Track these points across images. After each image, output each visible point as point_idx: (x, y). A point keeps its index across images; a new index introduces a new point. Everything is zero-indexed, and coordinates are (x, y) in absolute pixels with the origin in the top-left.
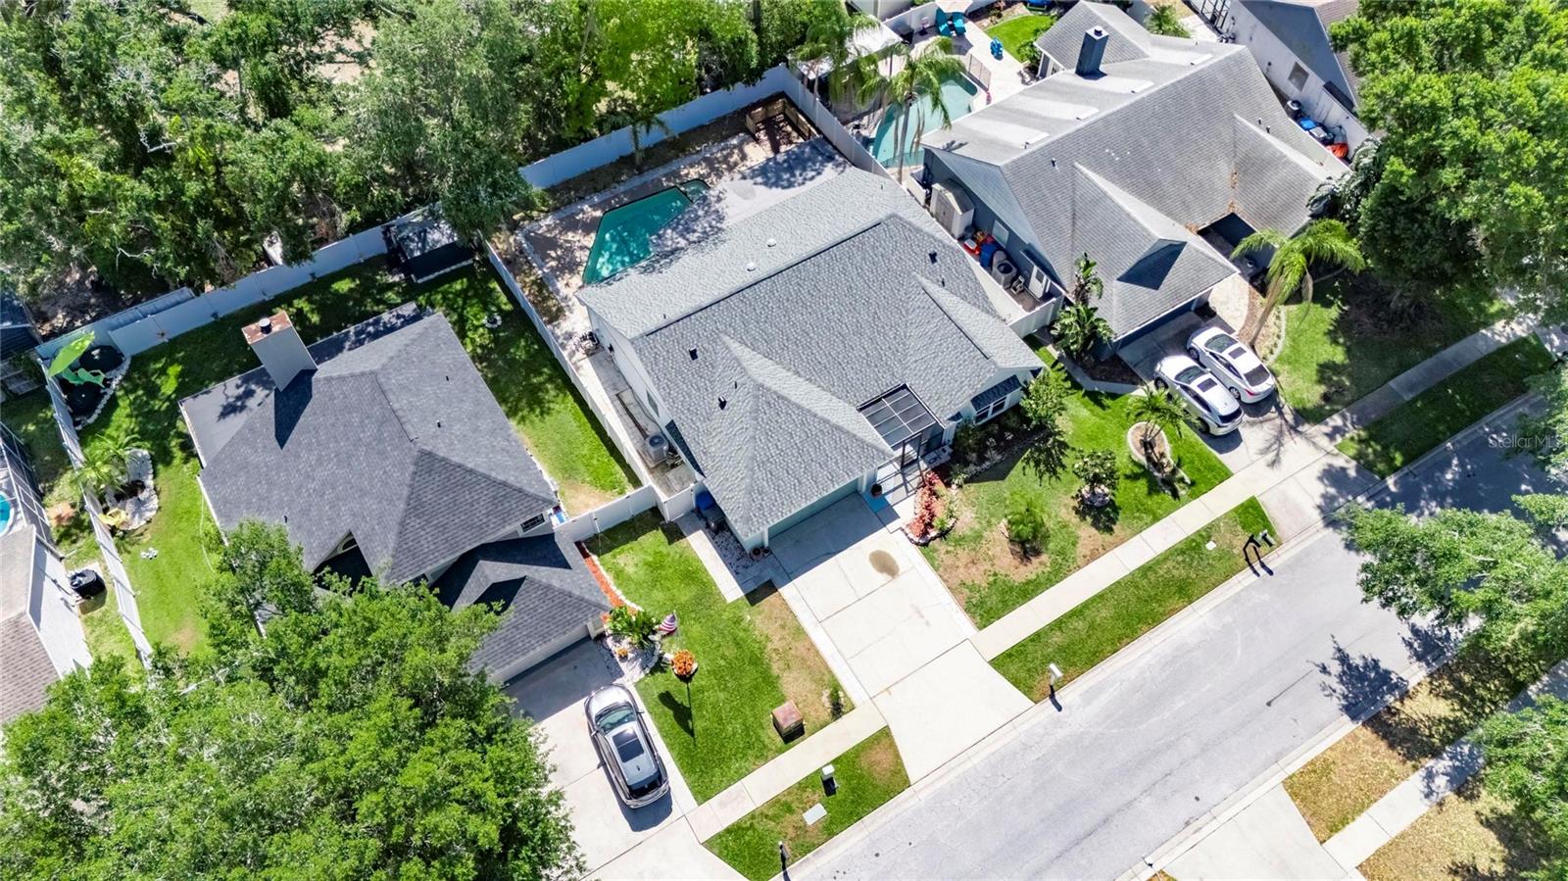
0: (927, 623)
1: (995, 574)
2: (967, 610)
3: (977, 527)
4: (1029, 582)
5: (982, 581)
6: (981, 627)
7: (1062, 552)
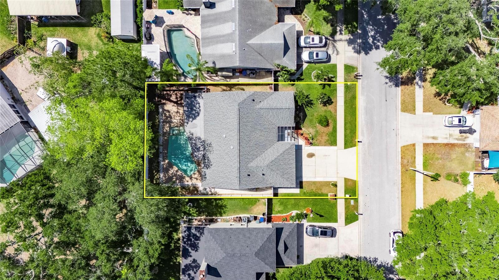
0: (329, 155)
1: (327, 134)
2: (331, 146)
3: (315, 130)
4: (333, 128)
5: (327, 138)
6: (336, 145)
7: (331, 117)
